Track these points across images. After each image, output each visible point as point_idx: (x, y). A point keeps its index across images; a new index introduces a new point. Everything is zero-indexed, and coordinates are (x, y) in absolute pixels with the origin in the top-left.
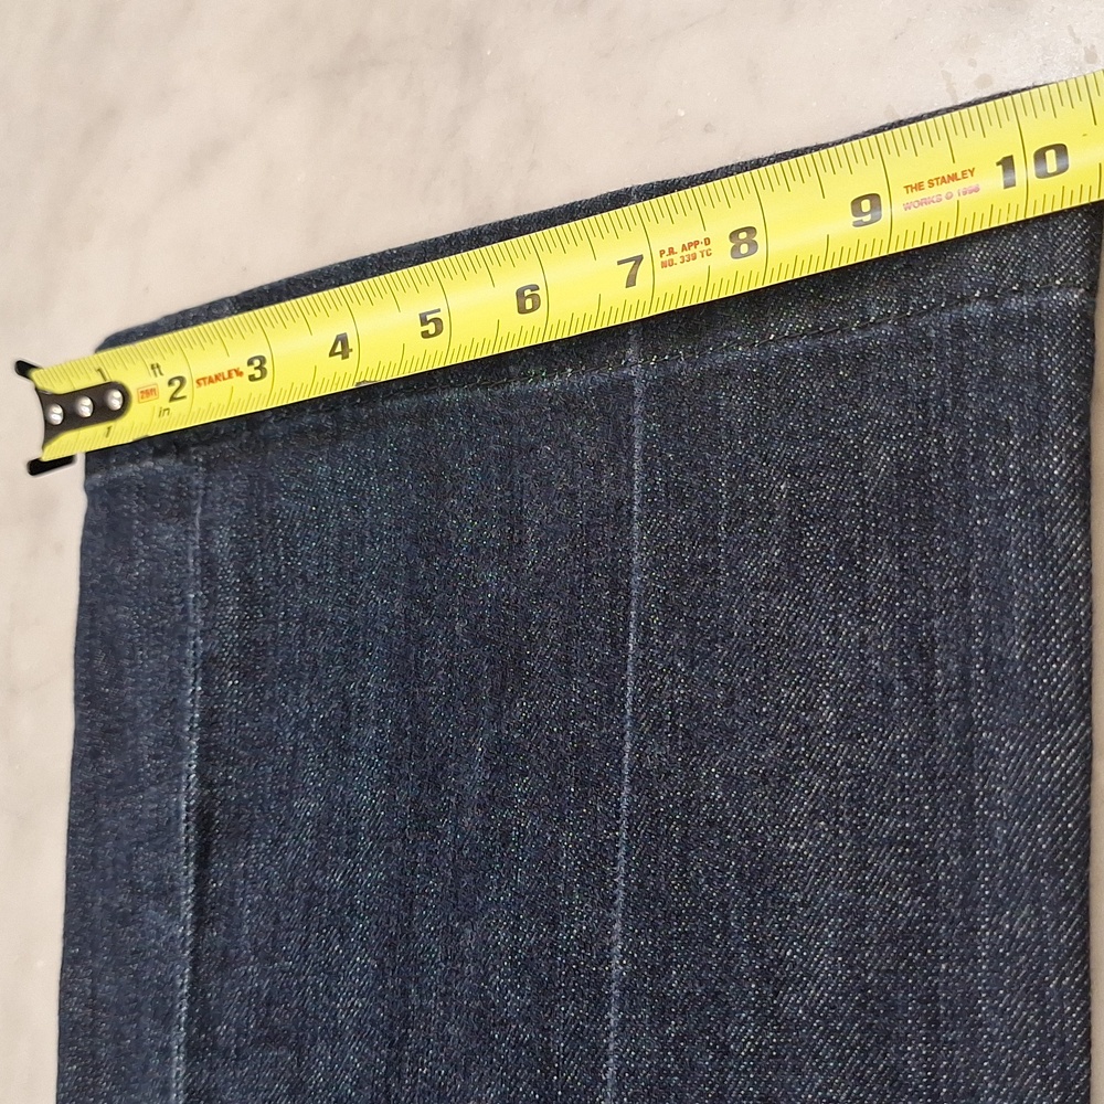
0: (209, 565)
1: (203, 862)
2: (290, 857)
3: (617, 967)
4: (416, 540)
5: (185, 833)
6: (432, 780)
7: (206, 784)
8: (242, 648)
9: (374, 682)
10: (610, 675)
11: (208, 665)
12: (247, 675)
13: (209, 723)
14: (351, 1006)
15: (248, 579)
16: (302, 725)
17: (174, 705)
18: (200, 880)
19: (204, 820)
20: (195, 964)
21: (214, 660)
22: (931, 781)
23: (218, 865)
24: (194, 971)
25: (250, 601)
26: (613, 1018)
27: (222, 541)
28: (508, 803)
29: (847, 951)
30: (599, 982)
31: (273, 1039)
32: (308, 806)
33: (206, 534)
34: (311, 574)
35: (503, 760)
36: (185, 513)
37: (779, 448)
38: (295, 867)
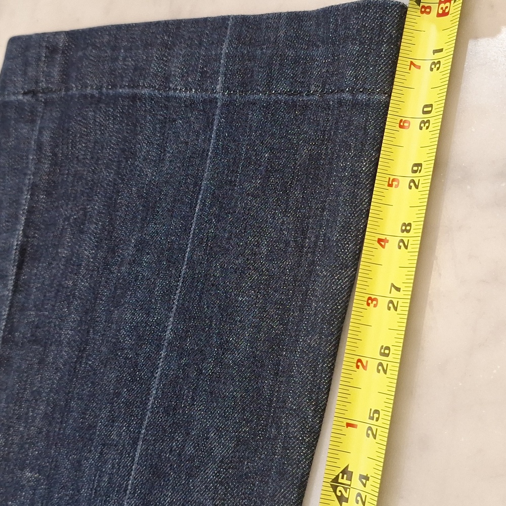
0: (40, 146)
1: (20, 267)
2: (54, 271)
3: (168, 335)
4: (123, 151)
5: (14, 254)
6: (112, 250)
7: (25, 235)
8: (49, 183)
9: (97, 205)
10: (187, 218)
11: (34, 187)
12: (49, 194)
13: (31, 211)
14: (67, 333)
15: (55, 154)
16: (67, 219)
17: (18, 202)
18: (18, 275)
19: (23, 250)
20: (11, 307)
21: (36, 186)
22: (295, 281)
23: (26, 270)
24: (10, 310)
25: (54, 164)
26: (163, 354)
27: (46, 137)
28: (140, 264)
29: (253, 341)
30: (160, 339)
31: (35, 341)
32: (64, 252)
33: (40, 132)
34: (81, 157)
35: (141, 246)
36: (33, 121)
37: (268, 139)
38: (55, 275)
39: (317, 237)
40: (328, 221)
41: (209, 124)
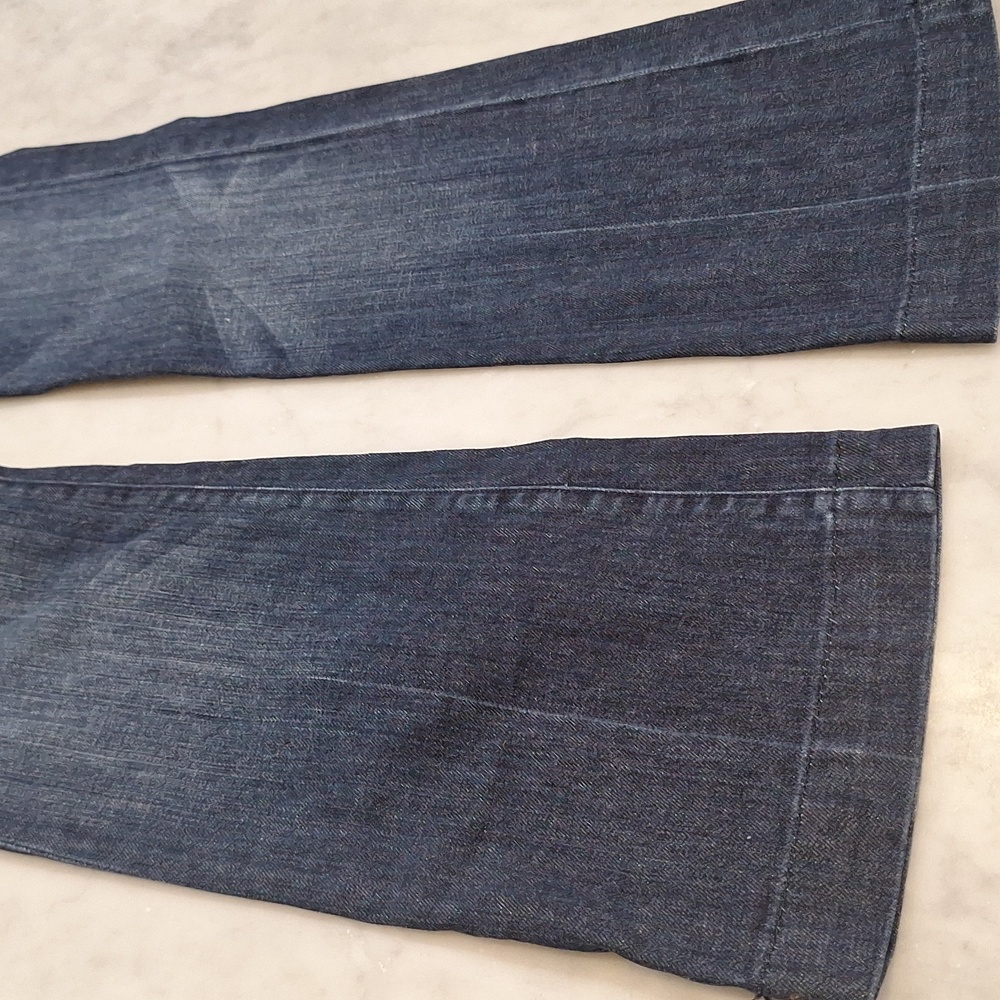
0: (855, 31)
1: (726, 61)
2: (723, 97)
3: (672, 222)
4: (856, 119)
5: (735, 51)
6: (749, 145)
7: (756, 53)
8: (816, 56)
9: (793, 113)
10: (784, 202)
11: (809, 43)
12: (804, 60)
13: (782, 49)
14: (664, 132)
15: (848, 50)
16: (779, 89)
17: (792, 33)
18: (716, 63)
19: (740, 58)
20: (683, 69)
21: (811, 45)
23: (723, 69)
24: (680, 69)
25: (837, 54)
26: (654, 224)
27: (865, 34)
28: (736, 174)
29: (670, 286)
30: (666, 217)
31: (653, 107)
32: (744, 99)
33: (869, 27)
34: (847, 78)
35: (756, 169)
36: (881, 15)
37: (867, 248)
38: (720, 99)
39: (770, 316)
40: (784, 320)
41: (886, 191)
